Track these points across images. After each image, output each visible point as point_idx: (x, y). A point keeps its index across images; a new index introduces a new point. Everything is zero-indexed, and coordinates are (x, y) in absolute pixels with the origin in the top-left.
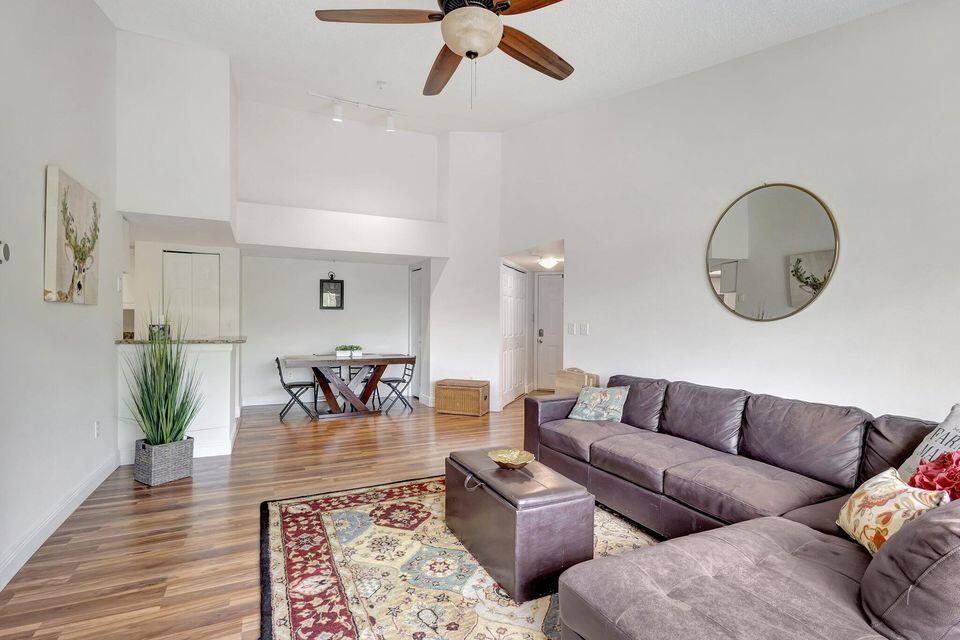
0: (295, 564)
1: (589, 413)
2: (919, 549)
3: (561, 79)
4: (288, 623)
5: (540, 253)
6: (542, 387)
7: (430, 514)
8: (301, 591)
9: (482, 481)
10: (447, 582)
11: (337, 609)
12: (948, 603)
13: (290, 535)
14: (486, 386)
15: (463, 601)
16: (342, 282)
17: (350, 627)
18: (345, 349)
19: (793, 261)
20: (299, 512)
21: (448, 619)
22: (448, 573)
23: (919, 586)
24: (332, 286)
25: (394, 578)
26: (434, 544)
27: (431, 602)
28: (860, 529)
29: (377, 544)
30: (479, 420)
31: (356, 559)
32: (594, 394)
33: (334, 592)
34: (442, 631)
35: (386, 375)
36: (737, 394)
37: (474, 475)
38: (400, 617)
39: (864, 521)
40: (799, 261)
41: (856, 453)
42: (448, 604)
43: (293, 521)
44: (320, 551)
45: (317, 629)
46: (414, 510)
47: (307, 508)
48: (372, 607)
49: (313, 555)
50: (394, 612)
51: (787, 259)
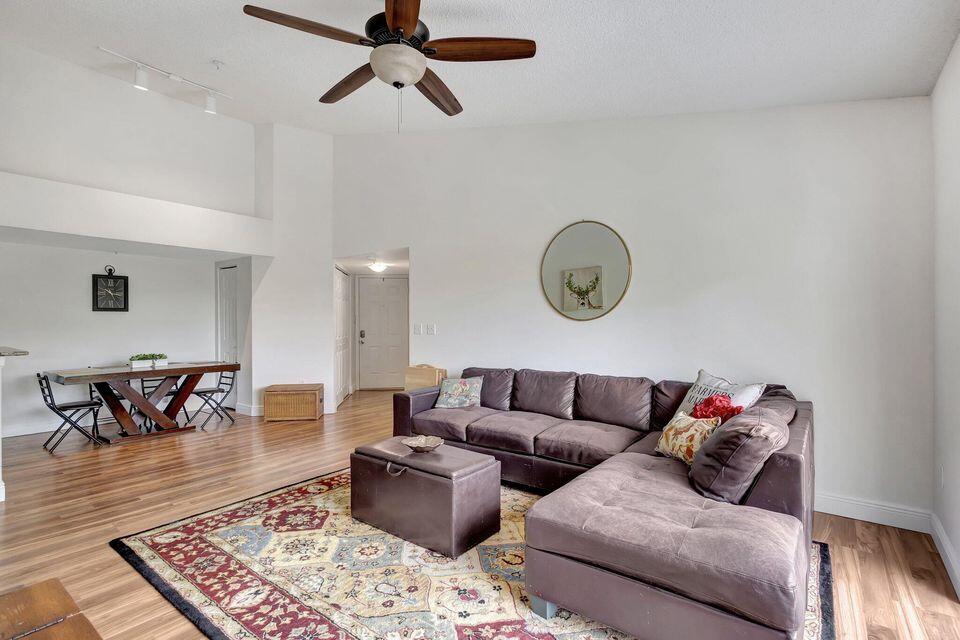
0: (211, 586)
1: (454, 402)
2: (725, 446)
3: (450, 114)
4: (248, 634)
5: (371, 257)
6: (363, 387)
7: (327, 512)
8: (240, 605)
9: (404, 465)
10: (385, 560)
11: (292, 608)
12: (742, 471)
13: (182, 563)
14: (320, 388)
15: (408, 570)
16: (126, 279)
17: (319, 618)
18: (145, 358)
19: (567, 275)
20: (173, 540)
21: (404, 585)
22: (381, 553)
23: (728, 466)
24: (111, 283)
25: (331, 569)
26: (350, 535)
27: (382, 578)
28: (676, 448)
29: (292, 548)
30: (317, 424)
31: (279, 564)
32: (455, 385)
33: (277, 596)
34: (406, 595)
35: (200, 386)
36: (570, 375)
37: (393, 462)
38: (360, 597)
39: (678, 443)
40: (571, 275)
41: (648, 408)
42: (397, 575)
43: (173, 550)
44: (232, 569)
45: (285, 631)
46: (308, 512)
47: (181, 535)
48: (327, 597)
49: (226, 574)
50: (353, 594)
51: (563, 273)
